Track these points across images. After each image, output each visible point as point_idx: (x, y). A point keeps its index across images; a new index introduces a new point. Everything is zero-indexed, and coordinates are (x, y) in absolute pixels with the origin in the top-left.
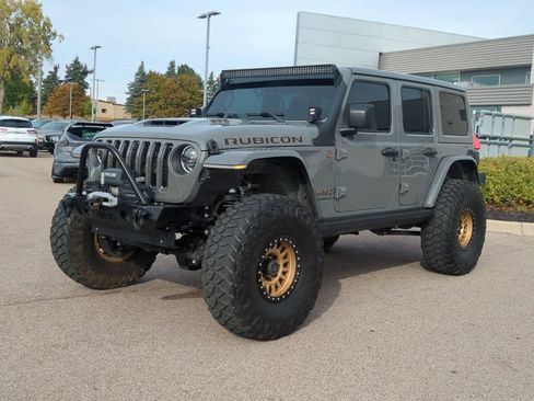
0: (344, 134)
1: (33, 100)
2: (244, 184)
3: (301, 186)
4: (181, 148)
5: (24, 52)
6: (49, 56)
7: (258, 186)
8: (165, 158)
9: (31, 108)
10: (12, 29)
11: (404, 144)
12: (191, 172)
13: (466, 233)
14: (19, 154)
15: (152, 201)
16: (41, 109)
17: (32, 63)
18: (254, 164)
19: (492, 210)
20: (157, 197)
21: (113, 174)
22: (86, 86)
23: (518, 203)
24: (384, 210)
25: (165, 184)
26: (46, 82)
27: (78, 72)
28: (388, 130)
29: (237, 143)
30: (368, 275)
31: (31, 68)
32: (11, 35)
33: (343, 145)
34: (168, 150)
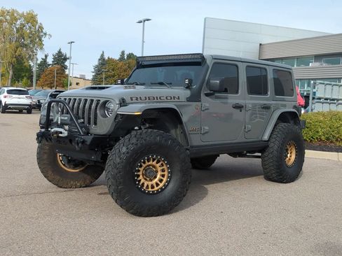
0: (207, 95)
1: (31, 78)
2: (144, 124)
3: (179, 126)
4: (105, 103)
5: (26, 46)
6: (41, 48)
7: (152, 125)
8: (96, 109)
9: (29, 83)
10: (18, 30)
11: (247, 102)
12: (111, 116)
13: (291, 157)
14: (20, 112)
15: (87, 133)
16: (36, 83)
17: (31, 53)
18: (146, 112)
19: (320, 145)
20: (91, 131)
21: (66, 118)
22: (65, 67)
23: (337, 140)
24: (235, 141)
25: (95, 124)
26: (39, 65)
27: (61, 59)
28: (237, 92)
29: (138, 99)
30: (229, 183)
31: (30, 56)
32: (17, 35)
33: (206, 102)
34: (98, 104)
